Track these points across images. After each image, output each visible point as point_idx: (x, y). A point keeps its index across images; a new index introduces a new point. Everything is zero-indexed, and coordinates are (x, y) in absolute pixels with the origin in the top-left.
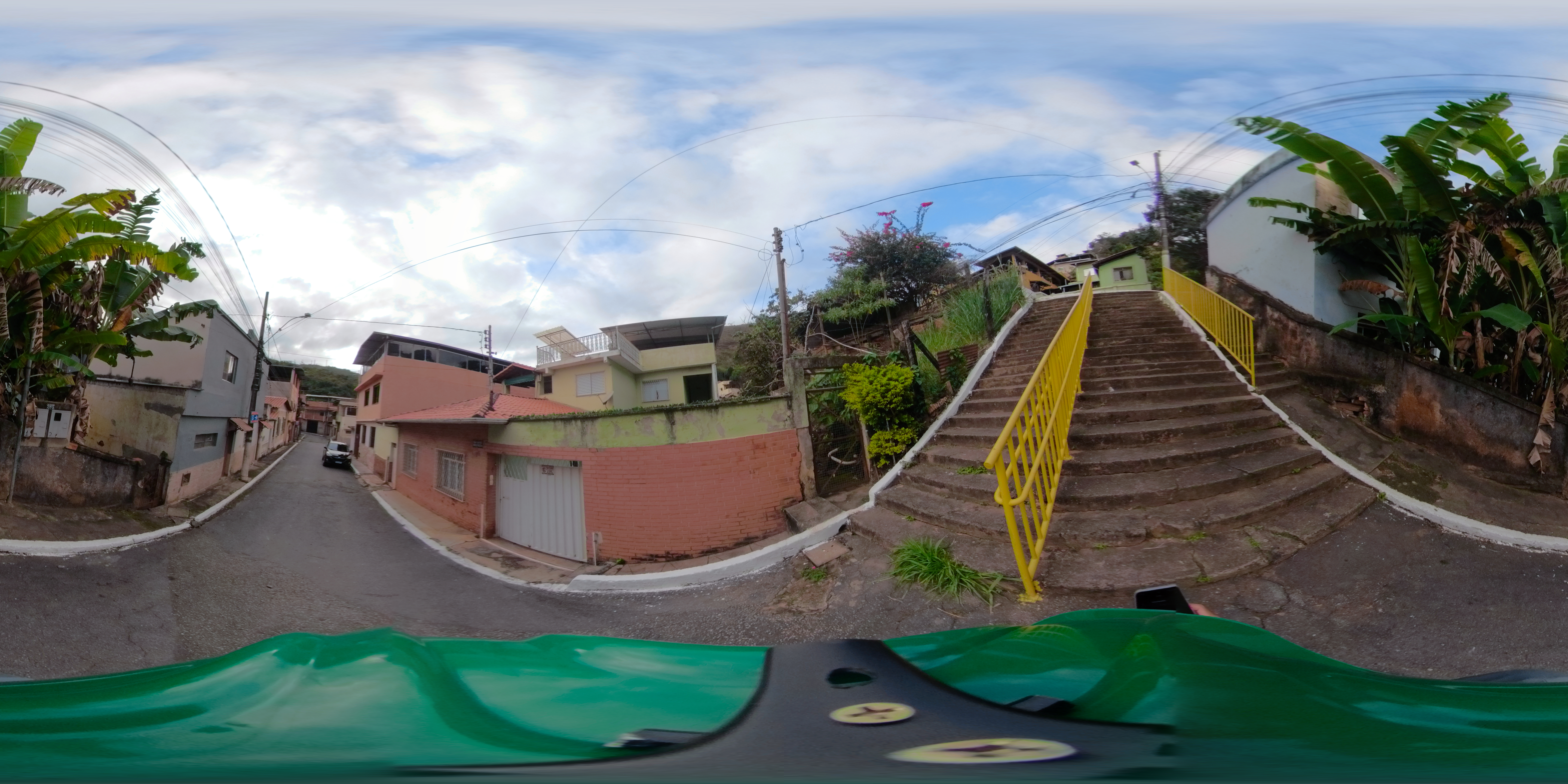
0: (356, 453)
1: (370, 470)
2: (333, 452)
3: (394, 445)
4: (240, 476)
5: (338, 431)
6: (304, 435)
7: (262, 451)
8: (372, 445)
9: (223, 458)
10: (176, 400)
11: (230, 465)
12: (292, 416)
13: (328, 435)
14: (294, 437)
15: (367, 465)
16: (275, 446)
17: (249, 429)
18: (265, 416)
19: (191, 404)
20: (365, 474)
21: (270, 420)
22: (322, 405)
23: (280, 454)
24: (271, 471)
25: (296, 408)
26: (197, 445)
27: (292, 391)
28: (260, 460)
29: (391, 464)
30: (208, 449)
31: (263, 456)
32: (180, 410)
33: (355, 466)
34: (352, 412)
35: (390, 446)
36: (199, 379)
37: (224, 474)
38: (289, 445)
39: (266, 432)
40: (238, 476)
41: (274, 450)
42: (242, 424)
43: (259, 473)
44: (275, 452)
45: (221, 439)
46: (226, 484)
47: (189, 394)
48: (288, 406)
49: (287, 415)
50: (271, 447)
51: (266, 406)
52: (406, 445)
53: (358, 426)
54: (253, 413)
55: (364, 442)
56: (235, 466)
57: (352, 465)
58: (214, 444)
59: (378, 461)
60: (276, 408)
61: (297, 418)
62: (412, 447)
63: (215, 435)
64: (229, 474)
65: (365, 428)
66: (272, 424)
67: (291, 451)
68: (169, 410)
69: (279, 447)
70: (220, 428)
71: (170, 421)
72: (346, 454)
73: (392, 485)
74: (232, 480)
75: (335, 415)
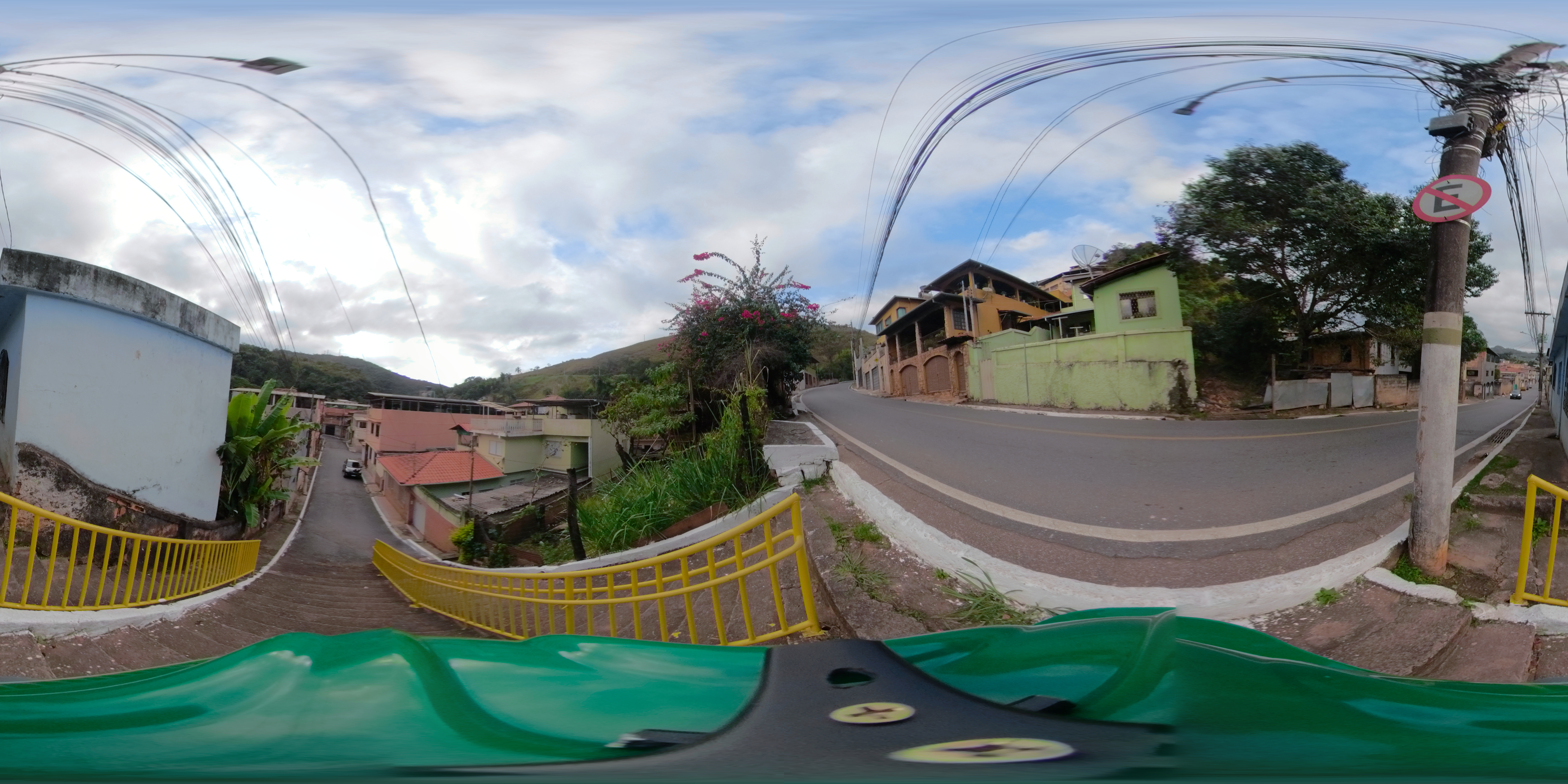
0: (366, 464)
1: (373, 481)
2: (350, 468)
8: (375, 463)
13: (344, 437)
15: (371, 478)
20: (370, 487)
22: (338, 412)
29: (384, 481)
33: (364, 479)
34: (363, 425)
55: (370, 458)
57: (362, 476)
65: (371, 449)
72: (358, 469)
73: (383, 492)
74: (300, 495)
75: (349, 422)
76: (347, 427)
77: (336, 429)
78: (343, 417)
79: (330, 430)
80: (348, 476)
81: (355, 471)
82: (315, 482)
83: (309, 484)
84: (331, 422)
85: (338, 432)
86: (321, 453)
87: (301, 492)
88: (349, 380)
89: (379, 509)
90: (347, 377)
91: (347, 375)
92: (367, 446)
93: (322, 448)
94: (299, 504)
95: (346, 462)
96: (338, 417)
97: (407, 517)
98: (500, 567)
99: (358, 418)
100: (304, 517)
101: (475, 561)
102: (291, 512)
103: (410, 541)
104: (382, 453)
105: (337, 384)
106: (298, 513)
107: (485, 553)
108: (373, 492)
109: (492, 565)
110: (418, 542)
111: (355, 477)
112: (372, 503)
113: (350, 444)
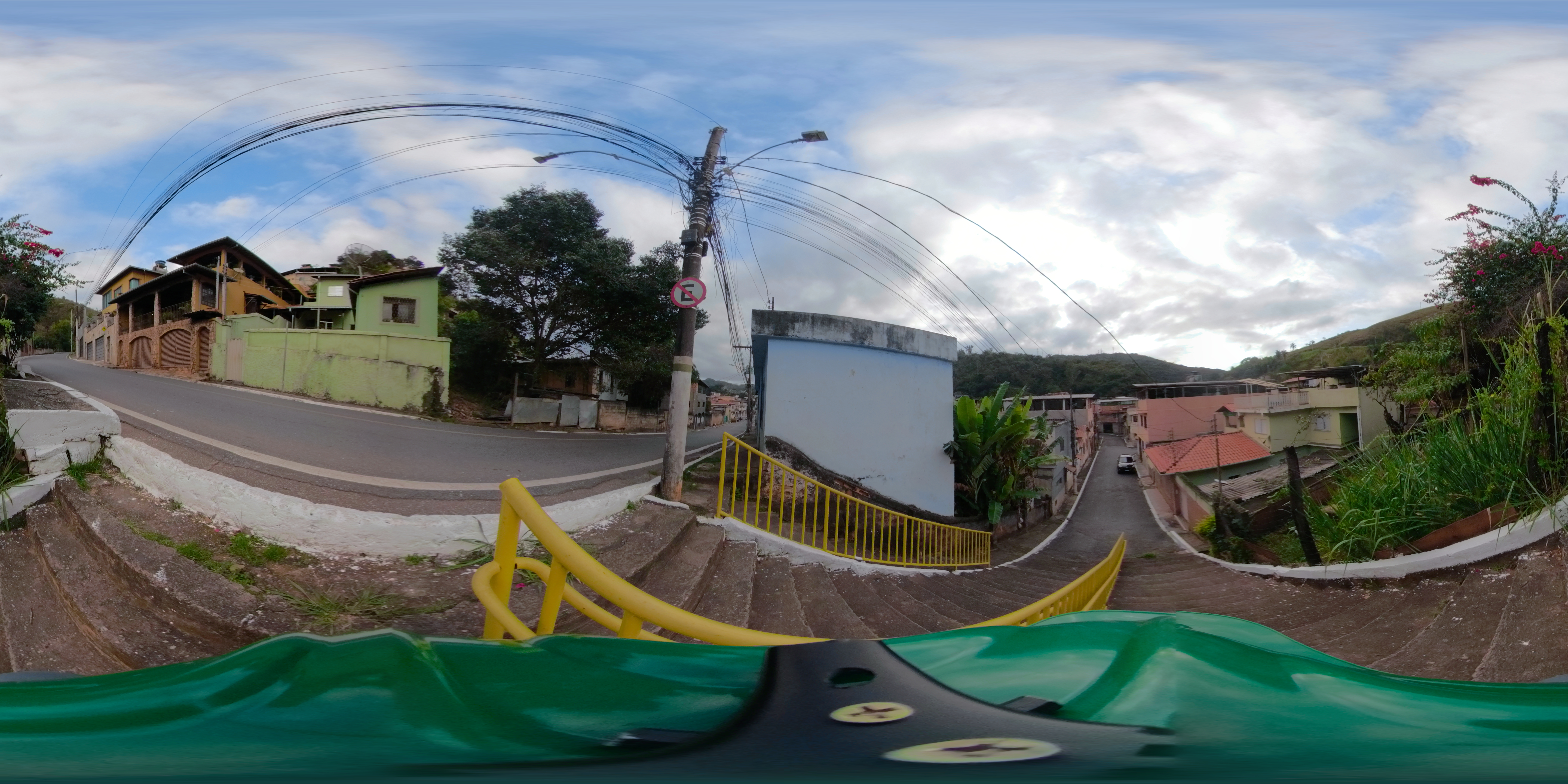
1: (1147, 474)
2: (1124, 464)
4: (1073, 492)
6: (1103, 438)
7: (1078, 469)
14: (1095, 445)
17: (1073, 469)
20: (1144, 477)
21: (1080, 449)
22: (1113, 408)
23: (1088, 468)
27: (1089, 413)
28: (1078, 477)
32: (1051, 477)
33: (1139, 469)
39: (1078, 461)
42: (1069, 465)
43: (1081, 487)
45: (1063, 479)
46: (1071, 499)
48: (1088, 430)
56: (1069, 488)
57: (1136, 474)
63: (1061, 479)
65: (1142, 442)
67: (1096, 462)
68: (1046, 477)
69: (1086, 460)
70: (1061, 474)
72: (1132, 464)
73: (1155, 485)
74: (1070, 496)
75: (1125, 418)
76: (1123, 423)
77: (1114, 426)
78: (1119, 413)
79: (1108, 428)
80: (1122, 471)
81: (1129, 466)
82: (1088, 482)
83: (1082, 484)
84: (1108, 420)
85: (1116, 429)
86: (1098, 452)
87: (1071, 493)
88: (1125, 376)
89: (1149, 502)
90: (1122, 374)
91: (1122, 371)
92: (1140, 440)
93: (1100, 447)
94: (1069, 504)
95: (1119, 458)
96: (1115, 414)
97: (1175, 510)
98: (1241, 562)
99: (1131, 412)
100: (1072, 516)
101: (1222, 555)
102: (1059, 513)
103: (1173, 534)
104: (1151, 444)
105: (1113, 382)
106: (1067, 513)
107: (1226, 546)
108: (1145, 485)
109: (1235, 561)
110: (1181, 534)
111: (1129, 472)
112: (1143, 495)
113: (1128, 439)
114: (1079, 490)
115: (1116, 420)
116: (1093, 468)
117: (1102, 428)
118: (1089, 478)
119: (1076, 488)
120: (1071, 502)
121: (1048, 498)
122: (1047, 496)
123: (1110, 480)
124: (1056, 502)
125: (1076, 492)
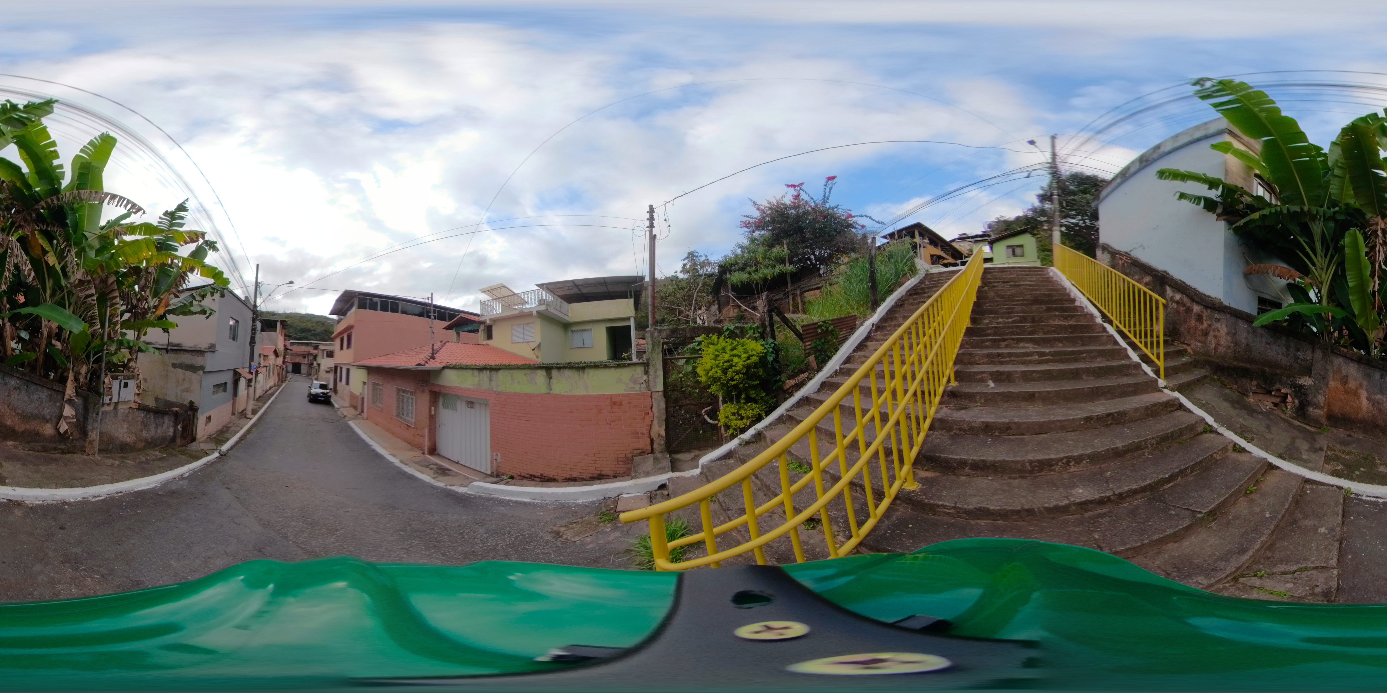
0: (335, 391)
1: (347, 404)
2: (316, 390)
3: (365, 383)
4: (245, 414)
5: (319, 371)
6: (290, 376)
7: (259, 393)
8: (348, 383)
9: (232, 401)
10: (198, 361)
11: (237, 406)
12: (280, 361)
13: (310, 375)
14: (282, 379)
15: (344, 400)
16: (268, 387)
17: (249, 376)
18: (259, 363)
19: (210, 362)
20: (343, 407)
21: (264, 367)
22: (304, 349)
23: (272, 395)
24: (267, 408)
25: (283, 353)
26: (214, 393)
27: (278, 339)
28: (257, 400)
29: (363, 398)
30: (221, 395)
31: (260, 397)
32: (202, 368)
33: (334, 401)
34: (330, 354)
35: (361, 384)
36: (213, 342)
37: (233, 414)
38: (278, 386)
39: (260, 377)
40: (243, 414)
41: (267, 391)
42: (244, 372)
43: (259, 411)
44: (268, 393)
45: (230, 387)
46: (235, 422)
47: (208, 355)
48: (276, 353)
49: (275, 360)
50: (265, 389)
51: (260, 355)
52: (374, 384)
53: (336, 368)
54: (252, 363)
55: (341, 380)
56: (240, 408)
57: (332, 400)
58: (225, 391)
59: (353, 396)
60: (267, 356)
61: (284, 362)
62: (378, 385)
63: (226, 384)
64: (236, 414)
65: (341, 368)
66: (264, 369)
67: (281, 391)
68: (193, 368)
69: (271, 388)
70: (228, 378)
71: (194, 377)
73: (364, 417)
74: (240, 419)
75: (315, 357)
76: (313, 364)
77: (303, 367)
78: (309, 354)
79: (296, 369)
80: (314, 399)
81: (323, 393)
82: (269, 406)
83: (260, 408)
84: (297, 360)
85: (304, 369)
86: (284, 385)
91: (313, 326)
93: (287, 382)
94: (233, 428)
95: (312, 387)
96: (304, 356)
102: (210, 438)
106: (221, 442)
108: (348, 416)
111: (322, 400)
112: (351, 428)
114: (254, 412)
115: (306, 361)
116: (277, 396)
117: (290, 368)
118: (271, 403)
119: (250, 407)
120: (238, 426)
121: (193, 409)
122: (191, 403)
123: (300, 406)
124: (209, 418)
125: (249, 414)
